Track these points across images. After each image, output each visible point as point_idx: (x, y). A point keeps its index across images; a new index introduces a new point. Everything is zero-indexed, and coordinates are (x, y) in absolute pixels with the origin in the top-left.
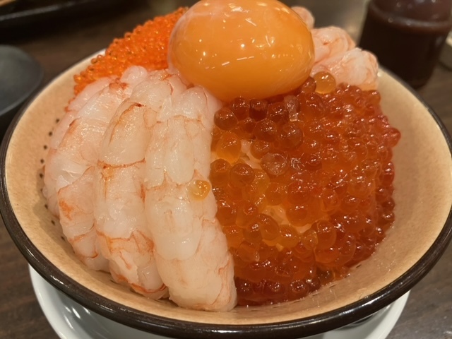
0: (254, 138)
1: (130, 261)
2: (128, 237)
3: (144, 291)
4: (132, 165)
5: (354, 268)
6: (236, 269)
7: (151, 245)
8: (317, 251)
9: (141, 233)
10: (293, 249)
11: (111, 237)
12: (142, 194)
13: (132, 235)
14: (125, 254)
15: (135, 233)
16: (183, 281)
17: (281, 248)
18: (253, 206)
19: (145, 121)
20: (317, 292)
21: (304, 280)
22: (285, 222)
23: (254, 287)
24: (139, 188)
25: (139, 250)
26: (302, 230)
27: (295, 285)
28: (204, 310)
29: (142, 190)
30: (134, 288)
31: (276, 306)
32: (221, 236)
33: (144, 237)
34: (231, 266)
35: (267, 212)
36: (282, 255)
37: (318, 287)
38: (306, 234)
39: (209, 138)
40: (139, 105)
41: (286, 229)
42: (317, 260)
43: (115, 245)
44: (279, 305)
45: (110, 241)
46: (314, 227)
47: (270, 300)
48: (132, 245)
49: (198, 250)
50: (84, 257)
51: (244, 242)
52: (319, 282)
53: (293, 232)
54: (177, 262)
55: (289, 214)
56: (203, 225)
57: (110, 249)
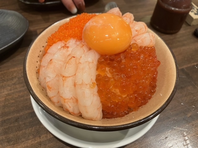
0: (110, 67)
1: (71, 105)
2: (70, 98)
3: (74, 114)
4: (72, 76)
5: (140, 107)
6: (103, 108)
7: (77, 101)
8: (128, 103)
9: (74, 97)
10: (121, 102)
11: (65, 98)
12: (75, 85)
13: (72, 98)
14: (69, 103)
15: (72, 97)
16: (87, 112)
17: (117, 101)
18: (109, 89)
19: (76, 62)
20: (128, 115)
21: (124, 111)
22: (119, 94)
23: (108, 113)
24: (74, 83)
25: (73, 102)
26: (124, 96)
27: (121, 113)
28: (92, 120)
29: (75, 84)
30: (71, 113)
31: (115, 119)
32: (99, 98)
33: (75, 98)
34: (101, 107)
35: (113, 91)
36: (117, 104)
37: (128, 113)
38: (125, 98)
39: (96, 67)
40: (74, 57)
41: (119, 96)
42: (128, 105)
43: (66, 101)
44: (116, 119)
45: (65, 99)
46: (128, 96)
47: (113, 117)
48: (71, 101)
49: (92, 103)
50: (54, 103)
51: (106, 100)
52: (129, 112)
53: (121, 97)
54: (85, 107)
55: (120, 91)
56: (93, 96)
57: (65, 102)
